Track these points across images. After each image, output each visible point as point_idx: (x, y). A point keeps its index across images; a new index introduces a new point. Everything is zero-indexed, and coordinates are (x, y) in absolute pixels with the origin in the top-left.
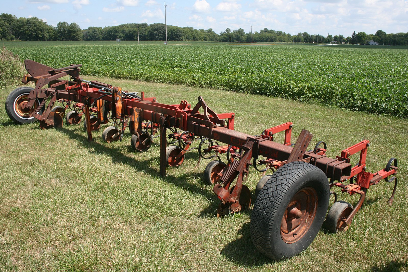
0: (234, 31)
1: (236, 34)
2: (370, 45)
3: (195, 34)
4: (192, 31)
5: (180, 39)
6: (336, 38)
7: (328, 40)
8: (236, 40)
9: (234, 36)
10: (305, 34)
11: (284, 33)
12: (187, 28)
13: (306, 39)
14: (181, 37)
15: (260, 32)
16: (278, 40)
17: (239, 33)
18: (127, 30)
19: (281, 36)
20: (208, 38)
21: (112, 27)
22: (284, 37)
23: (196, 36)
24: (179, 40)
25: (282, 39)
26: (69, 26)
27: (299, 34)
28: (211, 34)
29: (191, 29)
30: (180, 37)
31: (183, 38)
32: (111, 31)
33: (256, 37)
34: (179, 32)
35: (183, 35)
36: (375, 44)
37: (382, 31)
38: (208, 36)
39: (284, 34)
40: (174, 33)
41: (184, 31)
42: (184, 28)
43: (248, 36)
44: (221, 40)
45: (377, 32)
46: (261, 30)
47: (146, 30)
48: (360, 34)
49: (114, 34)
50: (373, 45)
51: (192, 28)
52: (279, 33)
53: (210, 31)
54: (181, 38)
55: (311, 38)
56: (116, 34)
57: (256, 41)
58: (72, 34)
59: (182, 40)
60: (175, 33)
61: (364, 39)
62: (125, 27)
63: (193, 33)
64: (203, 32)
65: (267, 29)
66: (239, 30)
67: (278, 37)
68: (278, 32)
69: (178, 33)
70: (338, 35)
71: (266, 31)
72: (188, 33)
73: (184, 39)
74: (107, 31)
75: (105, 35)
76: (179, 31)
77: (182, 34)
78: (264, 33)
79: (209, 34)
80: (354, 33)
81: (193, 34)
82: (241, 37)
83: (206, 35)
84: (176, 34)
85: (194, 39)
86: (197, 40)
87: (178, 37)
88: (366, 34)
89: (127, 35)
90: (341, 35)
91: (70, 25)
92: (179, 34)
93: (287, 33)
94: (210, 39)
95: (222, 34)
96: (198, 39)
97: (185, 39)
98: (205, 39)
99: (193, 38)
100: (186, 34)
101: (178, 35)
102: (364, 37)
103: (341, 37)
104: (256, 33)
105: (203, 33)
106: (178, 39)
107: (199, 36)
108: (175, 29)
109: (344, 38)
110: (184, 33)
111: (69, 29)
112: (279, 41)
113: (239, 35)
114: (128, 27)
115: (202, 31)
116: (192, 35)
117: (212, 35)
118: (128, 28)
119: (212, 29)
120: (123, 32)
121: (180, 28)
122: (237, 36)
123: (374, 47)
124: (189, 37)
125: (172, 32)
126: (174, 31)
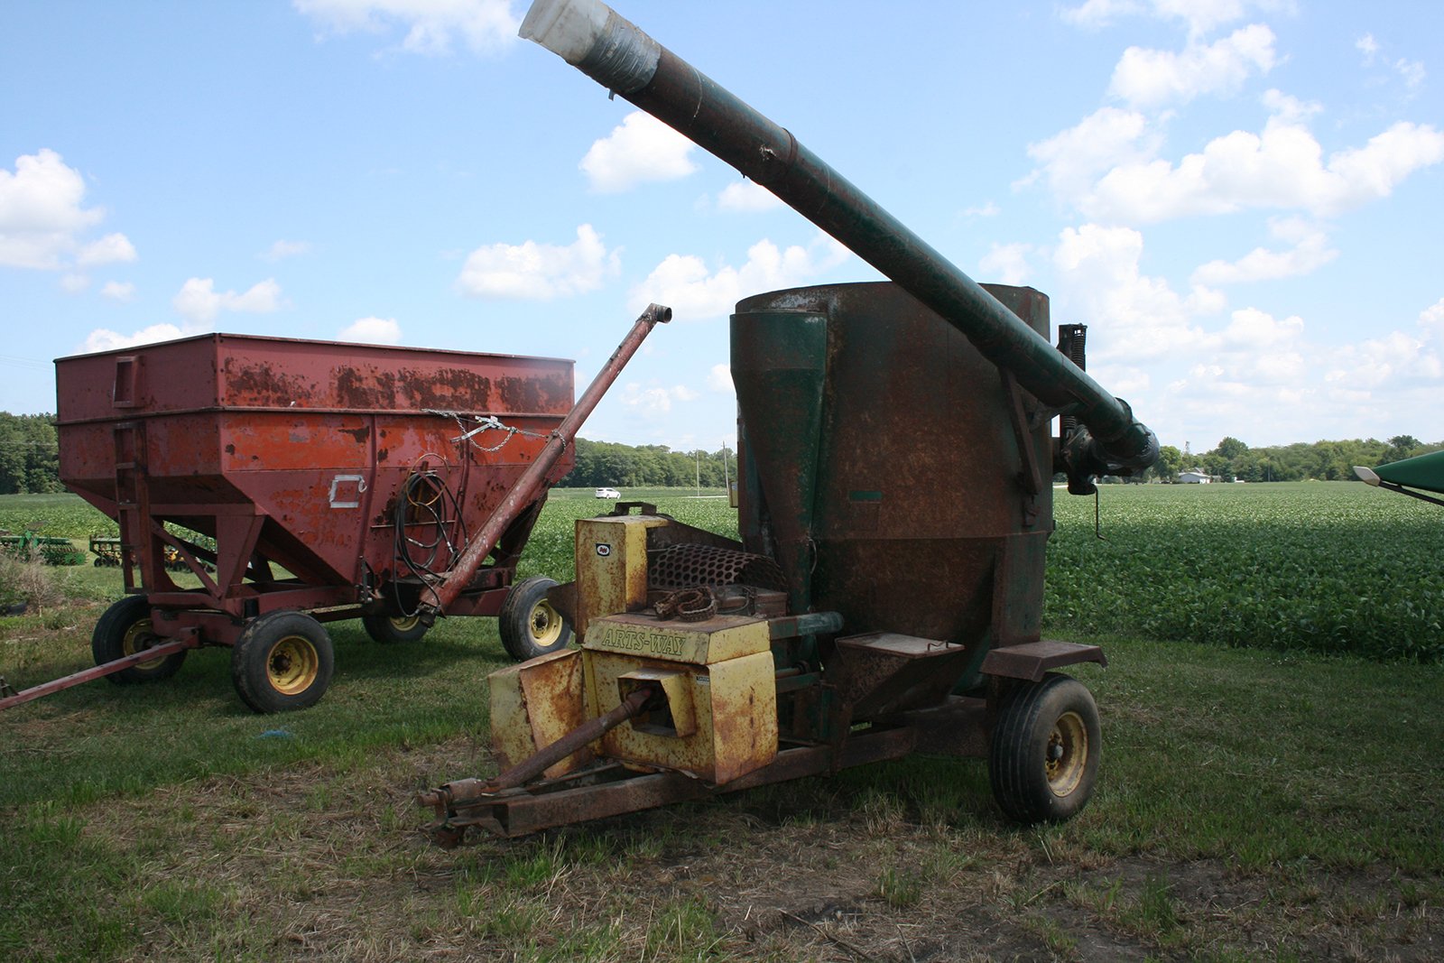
3: (672, 466)
4: (663, 458)
5: (623, 481)
12: (650, 448)
14: (626, 475)
20: (713, 478)
23: (676, 473)
29: (660, 453)
30: (622, 475)
31: (634, 478)
34: (618, 460)
35: (633, 471)
36: (1198, 481)
37: (1235, 441)
38: (713, 471)
40: (605, 463)
41: (637, 459)
42: (639, 449)
45: (1221, 445)
51: (665, 448)
54: (626, 479)
60: (609, 465)
61: (1173, 466)
63: (666, 462)
69: (617, 464)
72: (651, 465)
73: (634, 483)
76: (619, 458)
77: (628, 468)
79: (717, 467)
81: (666, 467)
83: (708, 468)
84: (610, 469)
85: (669, 481)
86: (679, 484)
87: (616, 477)
88: (1179, 451)
92: (620, 467)
96: (682, 481)
97: (640, 482)
98: (705, 483)
99: (666, 478)
100: (643, 467)
101: (616, 469)
106: (616, 481)
107: (685, 472)
108: (607, 454)
110: (634, 463)
115: (701, 456)
116: (662, 469)
121: (628, 448)
124: (652, 476)
125: (597, 461)
126: (604, 457)
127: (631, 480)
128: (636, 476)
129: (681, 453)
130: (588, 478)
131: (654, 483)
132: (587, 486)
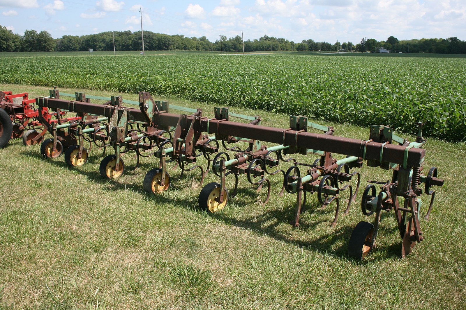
0: (230, 39)
1: (233, 42)
2: (380, 52)
3: (186, 43)
4: (183, 39)
5: (169, 48)
6: (344, 46)
7: (336, 48)
8: (233, 49)
9: (230, 44)
10: (310, 41)
11: (287, 40)
12: (177, 35)
13: (311, 47)
14: (170, 46)
15: (260, 40)
16: (280, 49)
17: (237, 41)
18: (107, 39)
19: (284, 44)
20: (201, 47)
21: (91, 35)
22: (287, 45)
23: (187, 45)
24: (168, 50)
25: (285, 47)
26: (39, 35)
27: (304, 41)
28: (205, 42)
29: (181, 37)
30: (169, 46)
31: (173, 47)
32: (89, 41)
33: (256, 45)
35: (173, 44)
36: (385, 52)
37: (394, 37)
38: (201, 45)
39: (287, 42)
40: (162, 41)
42: (173, 36)
43: (246, 45)
44: (216, 49)
45: (389, 39)
46: (261, 37)
47: (130, 39)
48: (370, 40)
49: (93, 43)
50: (383, 53)
51: (182, 36)
52: (282, 41)
53: (203, 39)
54: (170, 48)
55: (316, 46)
56: (95, 44)
57: (255, 50)
58: (42, 44)
59: (171, 49)
60: (163, 42)
61: (374, 46)
62: (105, 35)
63: (183, 41)
64: (196, 40)
65: (267, 36)
66: (236, 37)
67: (280, 45)
68: (279, 39)
69: (166, 41)
70: (347, 43)
71: (266, 38)
72: (178, 42)
74: (85, 40)
75: (82, 45)
76: (167, 39)
77: (171, 43)
78: (264, 41)
79: (202, 43)
80: (363, 40)
81: (184, 43)
82: (238, 45)
83: (199, 43)
84: (164, 43)
85: (185, 48)
86: (188, 49)
87: (166, 47)
88: (376, 41)
89: (107, 45)
90: (350, 42)
91: (40, 33)
92: (167, 43)
93: (290, 41)
94: (203, 48)
95: (217, 43)
96: (190, 48)
97: (175, 48)
98: (197, 49)
100: (176, 43)
102: (374, 44)
103: (350, 44)
104: (256, 41)
105: (195, 42)
106: (166, 48)
107: (191, 45)
108: (163, 37)
109: (353, 45)
110: (173, 41)
111: (38, 38)
112: (282, 49)
113: (236, 43)
114: (109, 35)
115: (194, 39)
117: (206, 44)
118: (109, 37)
119: (205, 37)
120: (103, 41)
121: (169, 36)
122: (234, 44)
123: (384, 55)
124: (179, 46)
125: (159, 40)
126: (162, 39)
127: (171, 48)
128: (174, 46)
129: (188, 38)
130: (155, 47)
131: (179, 49)
132: (155, 50)
